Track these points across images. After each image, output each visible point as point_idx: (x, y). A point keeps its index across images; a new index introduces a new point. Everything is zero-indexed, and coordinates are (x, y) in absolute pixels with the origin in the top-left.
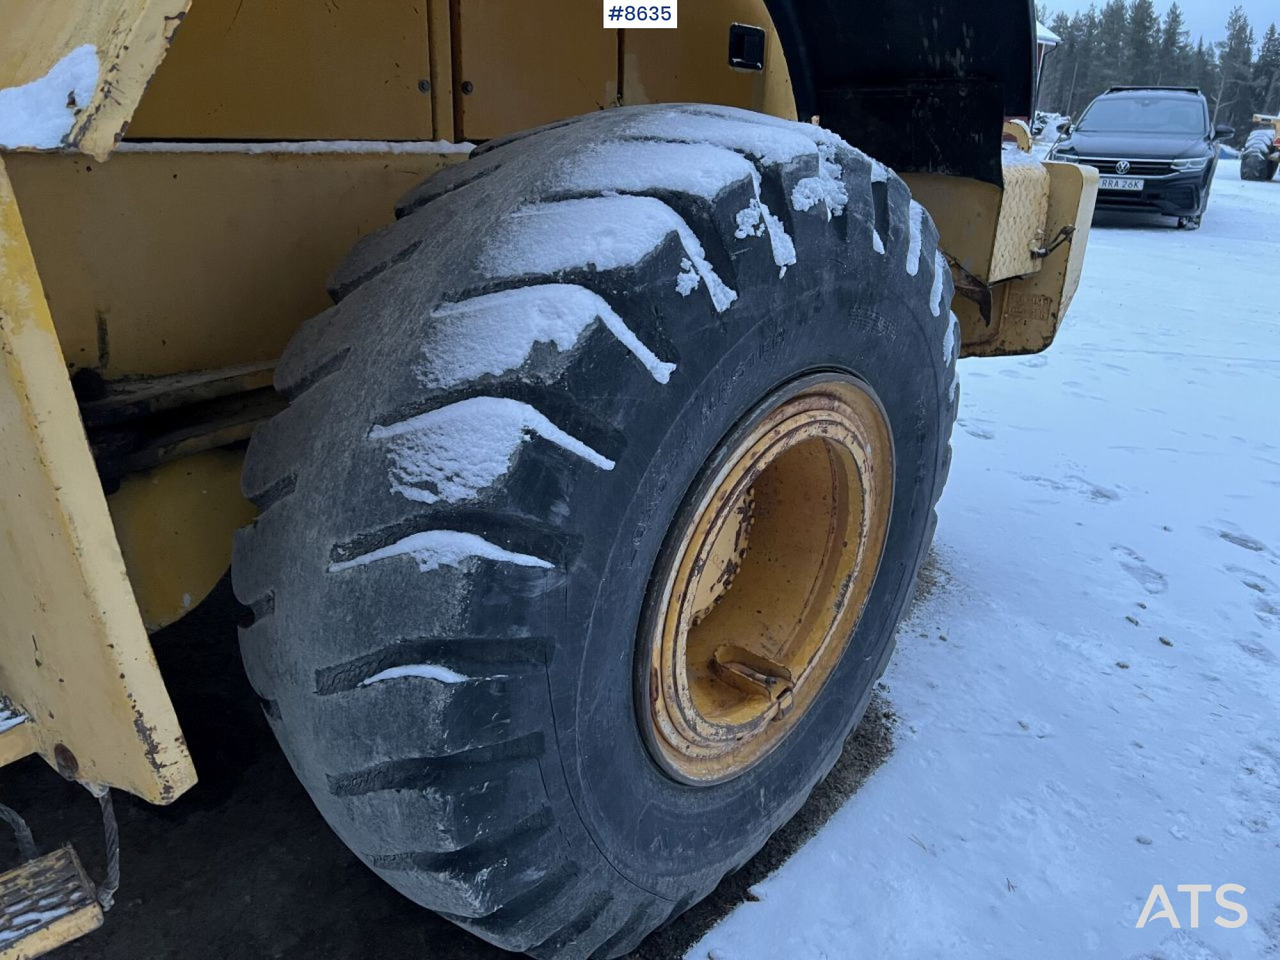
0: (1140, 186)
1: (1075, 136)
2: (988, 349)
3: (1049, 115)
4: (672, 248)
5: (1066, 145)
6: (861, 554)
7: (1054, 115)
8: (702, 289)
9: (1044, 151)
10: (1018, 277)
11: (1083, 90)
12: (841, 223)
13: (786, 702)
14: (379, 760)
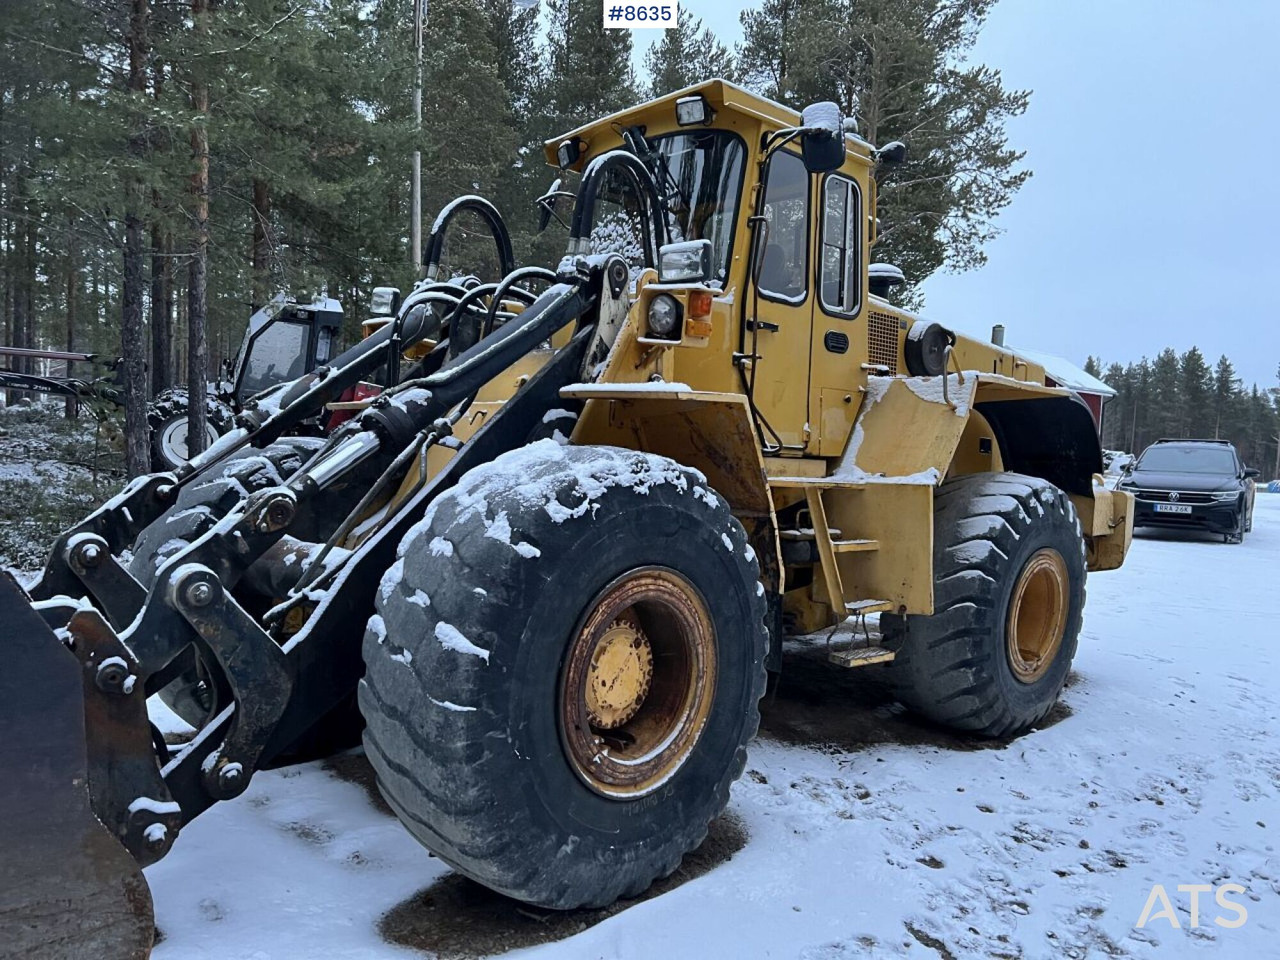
0: (1189, 511)
1: (1134, 474)
2: (1095, 568)
3: (1114, 452)
4: (1016, 509)
5: (1129, 480)
6: (1059, 618)
7: (1119, 453)
8: (1024, 518)
9: (1113, 483)
10: (1104, 536)
11: (1144, 430)
12: (1053, 505)
13: (1039, 663)
14: (951, 631)
